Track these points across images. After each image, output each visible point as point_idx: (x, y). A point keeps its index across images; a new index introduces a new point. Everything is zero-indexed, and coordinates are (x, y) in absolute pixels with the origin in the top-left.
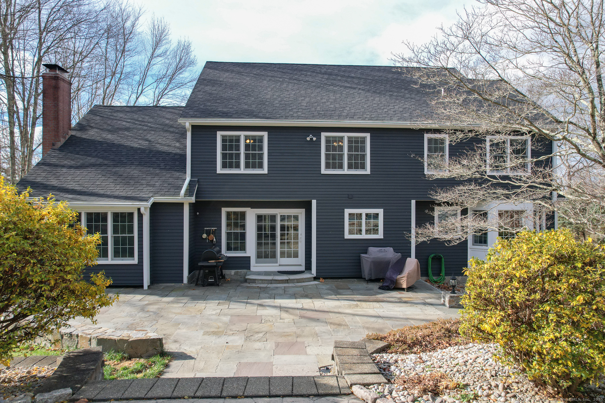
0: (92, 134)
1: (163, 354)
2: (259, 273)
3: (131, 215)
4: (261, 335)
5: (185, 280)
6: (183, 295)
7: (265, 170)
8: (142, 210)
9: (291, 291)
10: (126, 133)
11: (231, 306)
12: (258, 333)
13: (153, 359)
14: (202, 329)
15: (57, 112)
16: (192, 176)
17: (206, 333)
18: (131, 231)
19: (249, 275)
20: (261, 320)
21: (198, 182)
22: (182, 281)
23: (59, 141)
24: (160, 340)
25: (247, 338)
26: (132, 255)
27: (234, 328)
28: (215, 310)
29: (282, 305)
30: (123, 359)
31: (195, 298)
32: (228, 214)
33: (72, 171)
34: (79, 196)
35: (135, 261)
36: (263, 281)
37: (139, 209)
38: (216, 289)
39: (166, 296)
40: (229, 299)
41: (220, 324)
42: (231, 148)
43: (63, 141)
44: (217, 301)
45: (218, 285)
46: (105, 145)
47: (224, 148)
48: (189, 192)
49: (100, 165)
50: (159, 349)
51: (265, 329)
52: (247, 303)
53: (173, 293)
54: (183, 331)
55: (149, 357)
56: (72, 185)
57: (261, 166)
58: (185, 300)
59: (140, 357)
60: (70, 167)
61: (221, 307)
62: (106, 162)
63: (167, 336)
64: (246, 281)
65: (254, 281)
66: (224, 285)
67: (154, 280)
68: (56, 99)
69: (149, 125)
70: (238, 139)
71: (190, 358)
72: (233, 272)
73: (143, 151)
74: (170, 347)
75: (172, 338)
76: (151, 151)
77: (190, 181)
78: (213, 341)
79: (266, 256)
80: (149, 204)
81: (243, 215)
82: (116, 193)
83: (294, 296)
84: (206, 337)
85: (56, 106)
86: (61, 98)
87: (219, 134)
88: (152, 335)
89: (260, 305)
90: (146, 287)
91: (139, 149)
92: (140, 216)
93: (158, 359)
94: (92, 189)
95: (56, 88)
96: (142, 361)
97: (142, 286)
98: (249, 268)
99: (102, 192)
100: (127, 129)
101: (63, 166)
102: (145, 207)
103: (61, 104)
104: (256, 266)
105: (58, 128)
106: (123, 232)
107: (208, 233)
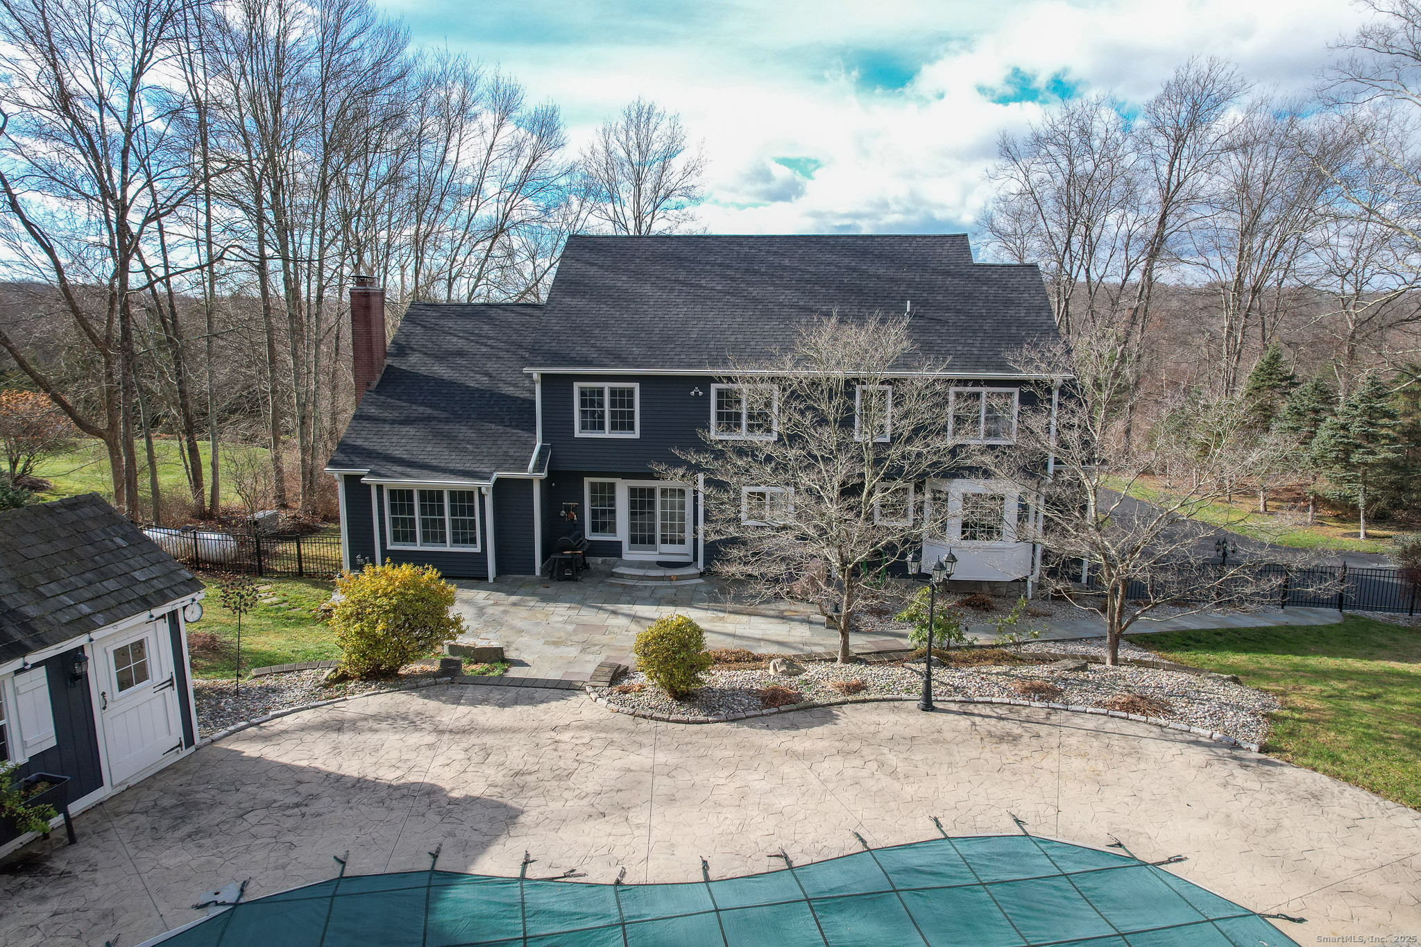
0: (414, 362)
1: (504, 661)
2: (631, 564)
3: (471, 494)
4: (597, 648)
5: (538, 572)
6: (533, 594)
7: (636, 434)
8: (483, 490)
9: (660, 593)
10: (459, 361)
11: (582, 612)
12: (595, 645)
13: (495, 665)
14: (543, 637)
15: (370, 341)
16: (544, 441)
17: (547, 643)
18: (472, 513)
19: (619, 566)
20: (604, 629)
21: (551, 446)
22: (534, 573)
23: (375, 379)
24: (501, 649)
25: (583, 650)
26: (473, 541)
27: (575, 638)
28: (562, 616)
29: (637, 614)
30: (470, 663)
31: (546, 599)
32: (593, 485)
33: (397, 428)
34: (408, 470)
35: (478, 549)
36: (632, 577)
37: (480, 489)
38: (572, 586)
39: (513, 594)
40: (583, 603)
41: (563, 634)
42: (592, 403)
43: (378, 376)
44: (568, 605)
45: (576, 580)
46: (432, 383)
47: (583, 403)
48: (539, 467)
49: (429, 419)
50: (500, 656)
51: (604, 642)
52: (600, 609)
53: (523, 589)
54: (525, 639)
55: (492, 662)
56: (398, 453)
57: (631, 427)
58: (532, 602)
59: (485, 662)
60: (393, 422)
61: (570, 612)
62: (435, 413)
63: (509, 644)
64: (613, 575)
65: (622, 576)
66: (585, 580)
67: (500, 570)
68: (368, 323)
69: (490, 342)
70: (600, 392)
71: (527, 665)
72: (600, 560)
73: (480, 393)
74: (511, 654)
75: (514, 646)
76: (492, 394)
77: (542, 447)
78: (551, 651)
79: (643, 542)
80: (491, 484)
81: (612, 486)
82: (452, 466)
83: (658, 602)
84: (546, 646)
85: (369, 332)
86: (373, 321)
87: (577, 386)
88: (495, 644)
89: (614, 613)
90: (491, 580)
91: (477, 389)
92: (482, 497)
93: (498, 664)
94: (421, 458)
95: (367, 307)
96: (486, 665)
97: (487, 579)
98: (620, 555)
99: (434, 463)
100: (460, 353)
101: (384, 421)
102: (487, 485)
103: (374, 329)
104: (629, 554)
105: (372, 363)
106: (462, 514)
107: (567, 509)
